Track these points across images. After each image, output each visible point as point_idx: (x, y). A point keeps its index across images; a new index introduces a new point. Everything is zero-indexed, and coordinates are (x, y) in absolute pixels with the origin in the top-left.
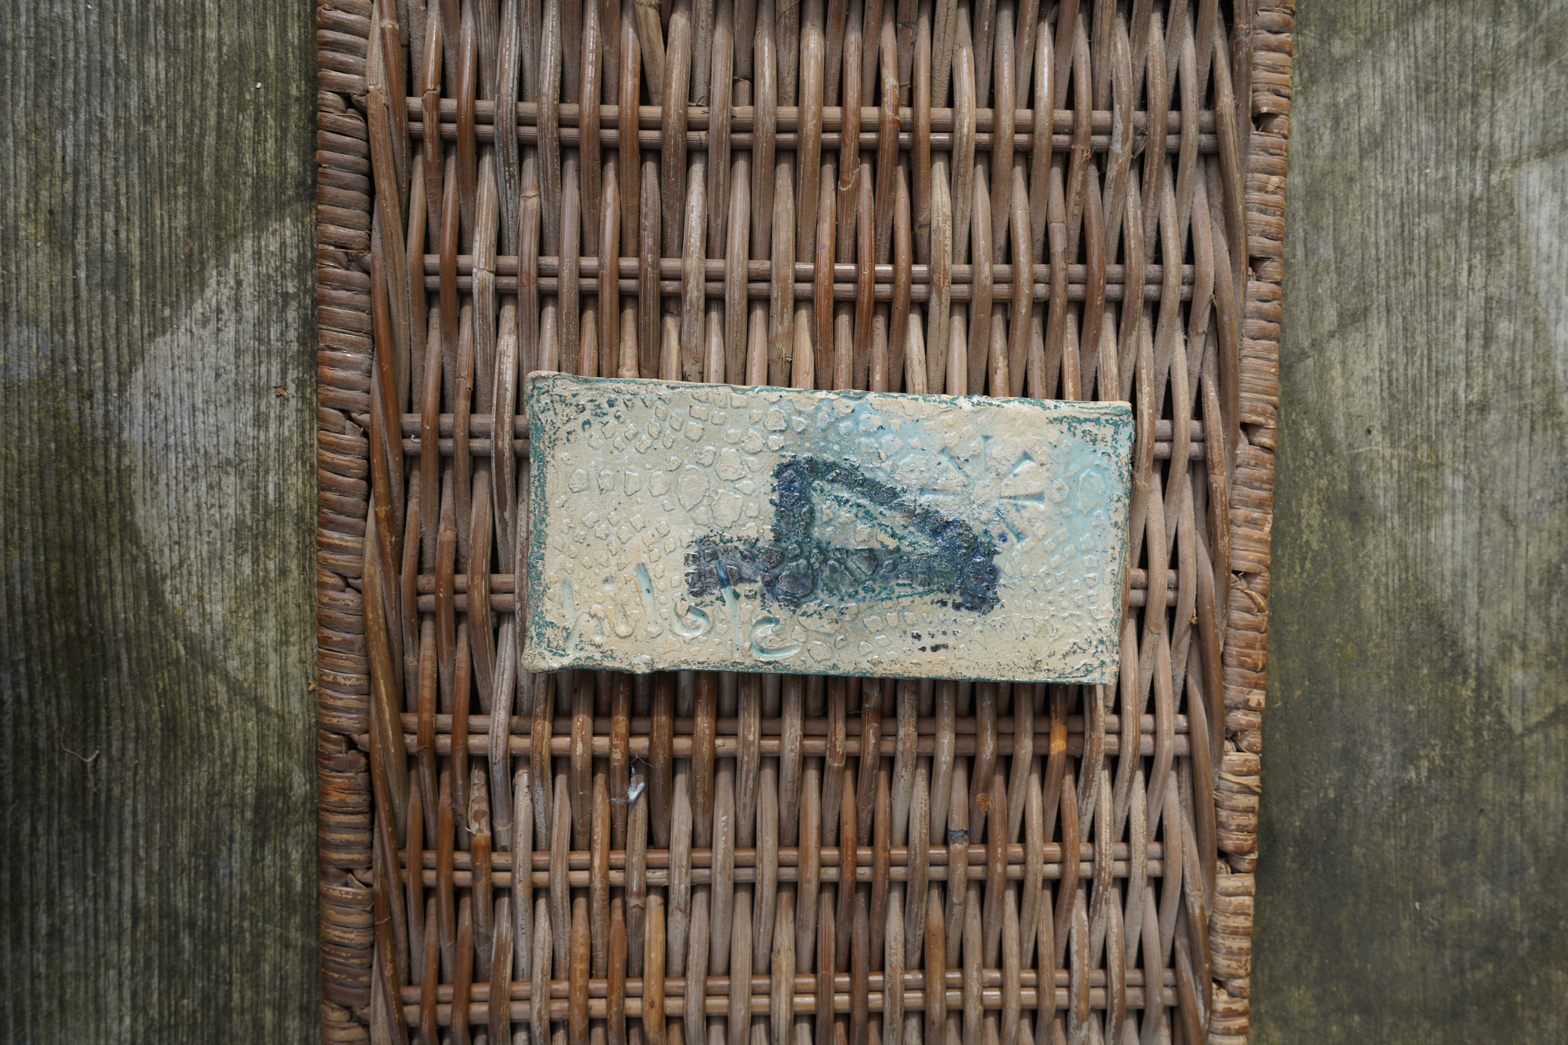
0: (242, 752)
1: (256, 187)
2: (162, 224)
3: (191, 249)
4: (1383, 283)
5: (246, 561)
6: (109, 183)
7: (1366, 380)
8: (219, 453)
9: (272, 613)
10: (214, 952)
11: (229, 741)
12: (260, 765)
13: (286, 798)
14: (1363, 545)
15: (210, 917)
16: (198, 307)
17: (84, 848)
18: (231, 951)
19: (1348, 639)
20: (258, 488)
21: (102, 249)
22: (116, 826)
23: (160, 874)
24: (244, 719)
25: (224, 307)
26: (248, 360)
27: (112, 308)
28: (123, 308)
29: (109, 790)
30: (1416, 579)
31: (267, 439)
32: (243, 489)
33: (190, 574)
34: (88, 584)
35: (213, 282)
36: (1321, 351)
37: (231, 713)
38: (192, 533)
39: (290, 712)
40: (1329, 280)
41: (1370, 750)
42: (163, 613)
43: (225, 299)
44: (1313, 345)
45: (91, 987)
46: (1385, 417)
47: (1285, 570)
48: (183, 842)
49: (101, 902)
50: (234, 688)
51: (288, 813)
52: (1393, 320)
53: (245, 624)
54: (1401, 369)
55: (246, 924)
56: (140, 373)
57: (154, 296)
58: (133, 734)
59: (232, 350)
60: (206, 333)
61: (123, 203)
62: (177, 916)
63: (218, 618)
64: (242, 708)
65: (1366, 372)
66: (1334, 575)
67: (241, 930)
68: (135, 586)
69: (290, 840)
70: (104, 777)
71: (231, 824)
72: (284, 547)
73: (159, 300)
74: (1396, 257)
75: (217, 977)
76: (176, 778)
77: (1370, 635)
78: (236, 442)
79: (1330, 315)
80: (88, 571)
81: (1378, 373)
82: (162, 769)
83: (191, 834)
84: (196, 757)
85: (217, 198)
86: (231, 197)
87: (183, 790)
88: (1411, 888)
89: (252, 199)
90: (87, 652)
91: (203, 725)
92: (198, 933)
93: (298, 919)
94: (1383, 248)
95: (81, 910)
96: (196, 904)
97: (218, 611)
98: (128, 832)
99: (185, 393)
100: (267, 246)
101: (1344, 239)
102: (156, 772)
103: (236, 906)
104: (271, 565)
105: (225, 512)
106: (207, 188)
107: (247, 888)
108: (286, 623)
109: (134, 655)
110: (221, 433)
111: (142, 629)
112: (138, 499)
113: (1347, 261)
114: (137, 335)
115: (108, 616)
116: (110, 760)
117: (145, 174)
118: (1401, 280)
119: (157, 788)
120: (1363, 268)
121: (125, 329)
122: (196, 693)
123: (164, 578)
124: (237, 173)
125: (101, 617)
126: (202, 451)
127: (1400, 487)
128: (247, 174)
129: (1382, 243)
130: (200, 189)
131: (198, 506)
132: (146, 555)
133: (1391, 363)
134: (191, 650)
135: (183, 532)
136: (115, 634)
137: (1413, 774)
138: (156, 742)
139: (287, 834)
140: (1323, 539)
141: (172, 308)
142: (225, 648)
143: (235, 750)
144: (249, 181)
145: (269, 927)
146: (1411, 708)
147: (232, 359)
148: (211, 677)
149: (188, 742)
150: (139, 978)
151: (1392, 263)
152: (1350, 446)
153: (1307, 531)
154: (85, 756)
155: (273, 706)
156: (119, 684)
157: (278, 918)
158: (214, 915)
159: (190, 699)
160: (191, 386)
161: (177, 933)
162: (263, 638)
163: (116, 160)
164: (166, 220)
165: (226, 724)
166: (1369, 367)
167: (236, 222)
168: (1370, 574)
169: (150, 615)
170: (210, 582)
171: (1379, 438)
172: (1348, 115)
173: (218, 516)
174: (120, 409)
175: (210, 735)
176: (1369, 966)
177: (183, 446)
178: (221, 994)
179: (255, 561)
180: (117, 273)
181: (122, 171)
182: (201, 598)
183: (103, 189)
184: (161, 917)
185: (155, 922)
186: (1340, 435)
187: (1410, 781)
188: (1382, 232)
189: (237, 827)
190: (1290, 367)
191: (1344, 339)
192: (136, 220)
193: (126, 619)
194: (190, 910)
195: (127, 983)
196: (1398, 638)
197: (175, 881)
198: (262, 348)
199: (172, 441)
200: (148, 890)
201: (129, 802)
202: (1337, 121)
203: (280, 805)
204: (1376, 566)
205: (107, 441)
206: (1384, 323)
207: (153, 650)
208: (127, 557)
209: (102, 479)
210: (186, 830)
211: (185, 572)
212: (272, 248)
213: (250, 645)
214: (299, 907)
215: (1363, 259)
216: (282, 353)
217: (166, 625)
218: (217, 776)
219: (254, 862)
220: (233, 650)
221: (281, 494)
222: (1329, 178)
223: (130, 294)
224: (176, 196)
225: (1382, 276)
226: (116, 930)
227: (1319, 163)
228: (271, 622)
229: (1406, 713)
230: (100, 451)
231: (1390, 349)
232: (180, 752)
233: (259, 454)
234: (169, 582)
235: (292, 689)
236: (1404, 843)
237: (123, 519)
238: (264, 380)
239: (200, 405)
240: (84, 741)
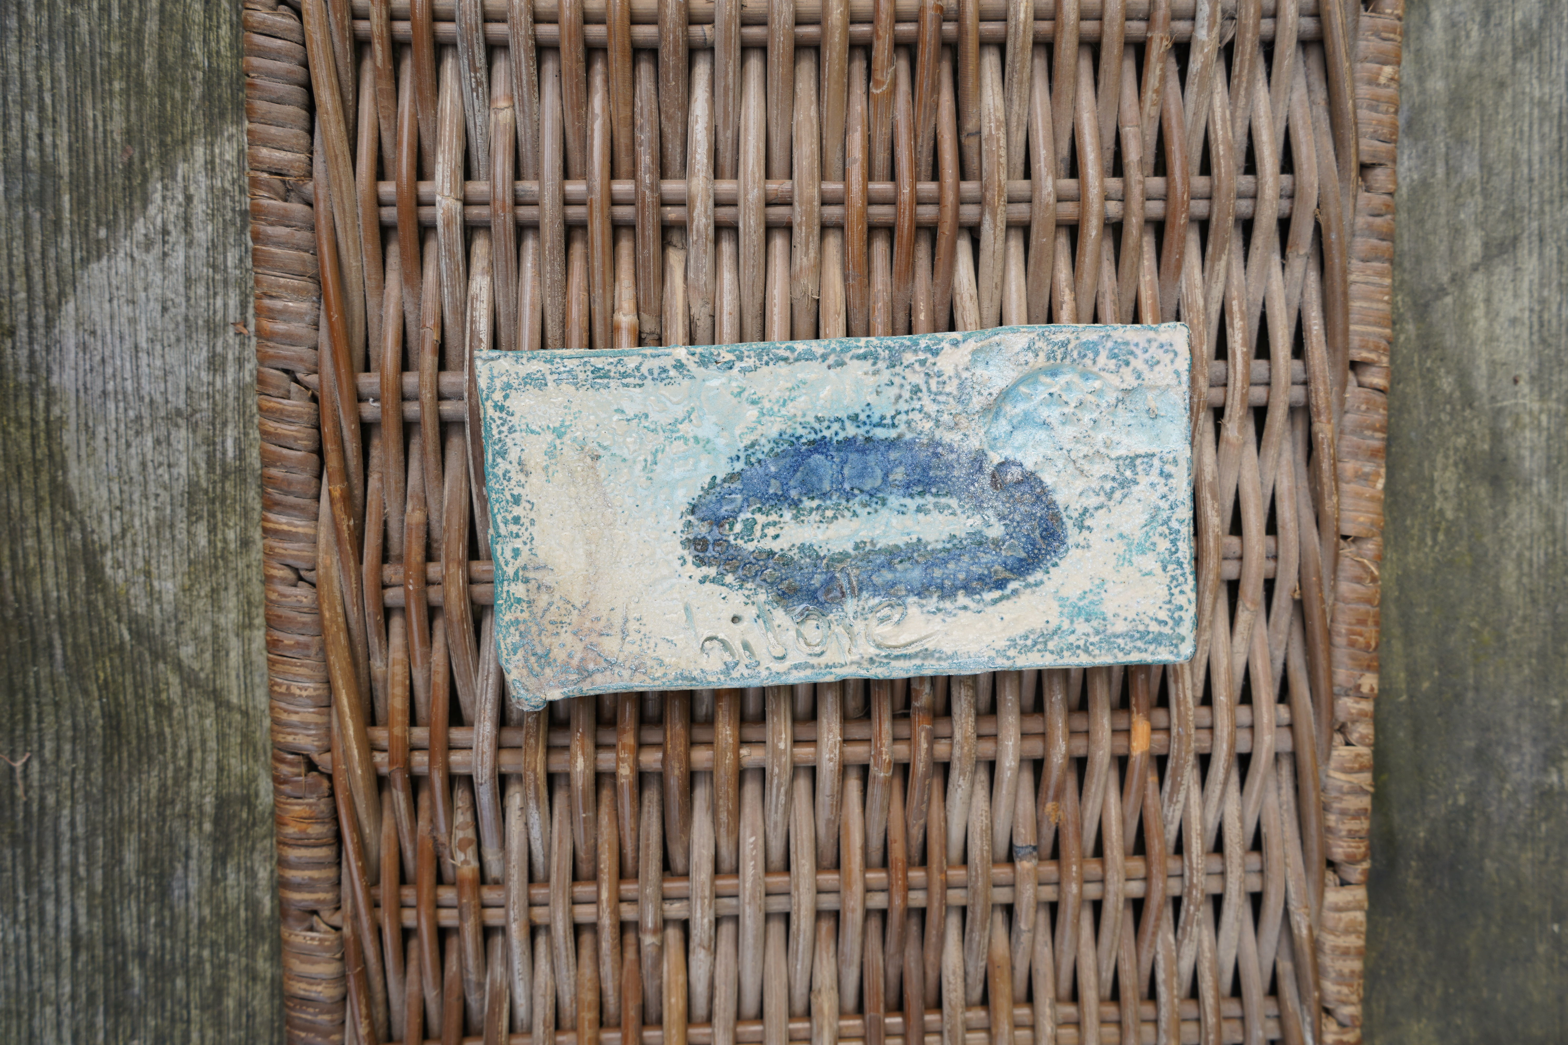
0: (198, 755)
1: (207, 82)
2: (96, 127)
3: (131, 158)
4: (1536, 207)
5: (201, 529)
6: (31, 77)
7: (1514, 321)
8: (167, 402)
9: (232, 591)
10: (168, 985)
11: (183, 741)
12: (221, 769)
13: (251, 808)
14: (1505, 514)
15: (163, 946)
16: (140, 226)
17: (14, 866)
18: (188, 985)
19: (1484, 622)
20: (214, 443)
21: (24, 156)
22: (51, 840)
23: (103, 895)
24: (201, 716)
25: (171, 227)
26: (201, 290)
27: (36, 227)
28: (50, 228)
29: (42, 799)
30: (1565, 553)
31: (224, 386)
32: (196, 445)
33: (134, 544)
34: (13, 557)
35: (157, 197)
36: (1463, 287)
37: (185, 708)
38: (136, 497)
39: (255, 708)
40: (1473, 204)
41: (1507, 750)
42: (103, 590)
43: (172, 218)
44: (1453, 280)
45: (24, 1026)
46: (1534, 365)
47: (1414, 544)
48: (131, 858)
49: (35, 928)
50: (189, 679)
51: (254, 824)
52: (1547, 251)
53: (200, 604)
54: (1554, 308)
55: (206, 953)
56: (71, 306)
57: (87, 214)
58: (70, 734)
59: (182, 279)
60: (150, 258)
61: (48, 100)
62: (124, 945)
63: (168, 597)
64: (199, 703)
65: (1513, 312)
66: (1471, 549)
67: (200, 961)
68: (69, 560)
69: (257, 856)
70: (35, 784)
71: (187, 838)
72: (246, 513)
73: (93, 217)
74: (1552, 176)
75: (173, 1014)
76: (121, 784)
77: (1510, 617)
78: (188, 389)
79: (1474, 244)
80: (13, 541)
81: (1527, 314)
82: (104, 774)
83: (140, 850)
84: (145, 759)
85: (161, 95)
86: (178, 95)
87: (130, 798)
88: (1549, 908)
89: (203, 97)
90: (14, 637)
91: (152, 722)
92: (149, 963)
93: (266, 947)
94: (1536, 166)
95: (11, 938)
96: (147, 930)
97: (168, 588)
98: (66, 848)
99: (126, 330)
100: (221, 154)
101: (1492, 155)
102: (97, 776)
103: (194, 932)
104: (231, 535)
105: (175, 471)
106: (149, 83)
107: (206, 911)
108: (249, 603)
109: (70, 640)
110: (170, 378)
111: (79, 609)
112: (71, 456)
113: (1495, 181)
114: (67, 260)
115: (38, 594)
116: (43, 763)
117: (74, 66)
118: (1557, 204)
119: (99, 796)
120: (1513, 190)
121: (52, 253)
122: (143, 685)
123: (103, 550)
124: (185, 66)
125: (29, 596)
126: (147, 400)
127: (1549, 447)
128: (196, 67)
129: (1536, 159)
130: (141, 85)
131: (144, 465)
132: (82, 522)
133: (1543, 301)
134: (137, 634)
135: (126, 496)
136: (46, 615)
137: (1555, 778)
138: (97, 742)
139: (253, 849)
140: (1459, 508)
141: (108, 227)
142: (177, 632)
143: (190, 752)
144: (200, 75)
145: (232, 957)
146: (1555, 702)
147: (182, 289)
148: (161, 666)
149: (134, 742)
150: (81, 1016)
151: (1547, 184)
152: (1493, 399)
153: (1440, 498)
154: (13, 759)
155: (234, 700)
156: (52, 674)
157: (243, 946)
158: (168, 943)
159: (136, 693)
160: (132, 321)
161: (125, 963)
162: (222, 620)
163: (39, 48)
164: (100, 122)
165: (179, 722)
166: (1518, 305)
167: (184, 125)
168: (1512, 547)
169: (88, 594)
170: (159, 555)
171: (1526, 390)
172: (1501, 7)
173: (166, 477)
174: (48, 349)
175: (161, 734)
176: (1499, 997)
177: (125, 393)
178: (177, 1033)
179: (212, 530)
180: (42, 187)
181: (46, 62)
182: (148, 574)
183: (23, 84)
184: (106, 946)
185: (99, 952)
186: (1481, 386)
187: (1551, 786)
188: (1537, 147)
189: (194, 841)
190: (1426, 305)
191: (1489, 273)
192: (63, 121)
193: (59, 599)
194: (140, 936)
195: (67, 1022)
196: (1542, 621)
197: (122, 903)
198: (218, 277)
199: (110, 386)
200: (90, 914)
201: (66, 812)
202: (1487, 14)
203: (244, 815)
204: (1520, 538)
205: (33, 386)
206: (1535, 256)
207: (91, 634)
208: (59, 525)
209: (27, 432)
210: (134, 845)
211: (128, 542)
212: (228, 157)
213: (207, 629)
214: (268, 934)
215: (1513, 179)
216: (241, 283)
217: (106, 605)
218: (170, 782)
219: (215, 881)
220: (186, 635)
221: (242, 451)
222: (1476, 83)
223: (58, 210)
224: (111, 93)
225: (1535, 199)
226: (53, 961)
227: (1465, 65)
228: (231, 601)
229: (1549, 708)
230: (24, 399)
231: (1542, 286)
232: (125, 755)
233: (215, 404)
234: (109, 555)
235: (257, 680)
236: (1542, 856)
237: (53, 480)
238: (219, 316)
239: (144, 344)
240: (12, 741)
